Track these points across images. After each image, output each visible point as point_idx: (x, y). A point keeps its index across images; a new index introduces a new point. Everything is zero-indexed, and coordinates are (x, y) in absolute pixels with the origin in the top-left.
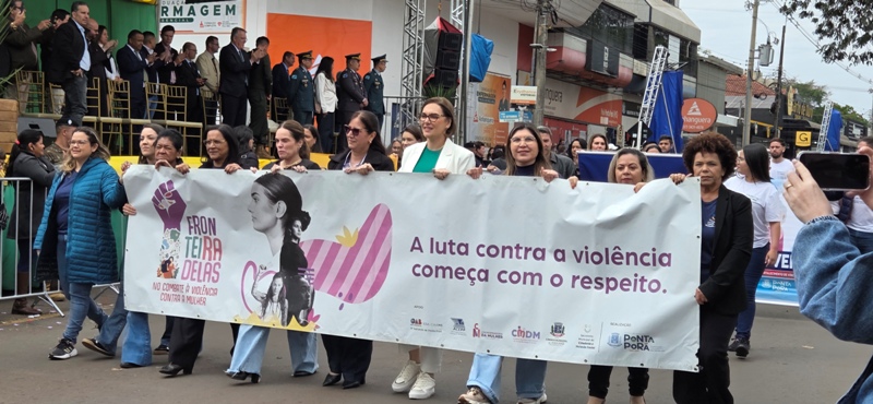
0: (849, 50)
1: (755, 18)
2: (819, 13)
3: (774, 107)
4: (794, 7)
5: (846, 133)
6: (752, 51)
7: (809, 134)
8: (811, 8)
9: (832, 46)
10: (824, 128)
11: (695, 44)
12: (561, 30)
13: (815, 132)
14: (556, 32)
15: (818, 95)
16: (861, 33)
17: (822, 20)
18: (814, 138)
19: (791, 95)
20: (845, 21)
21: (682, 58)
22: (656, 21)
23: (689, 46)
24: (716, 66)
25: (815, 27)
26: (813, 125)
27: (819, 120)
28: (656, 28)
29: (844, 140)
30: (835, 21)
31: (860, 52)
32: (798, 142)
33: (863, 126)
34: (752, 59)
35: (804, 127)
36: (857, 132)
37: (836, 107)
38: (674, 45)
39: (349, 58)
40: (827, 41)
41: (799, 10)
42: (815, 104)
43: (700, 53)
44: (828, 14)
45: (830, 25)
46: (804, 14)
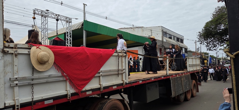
0: (211, 49)
1: (196, 44)
2: (206, 44)
3: (200, 57)
4: (202, 43)
5: (213, 60)
6: (196, 49)
7: (206, 61)
8: (204, 43)
9: (208, 49)
10: (209, 59)
11: (187, 49)
12: (166, 49)
13: (208, 60)
14: (165, 49)
15: (208, 54)
16: (213, 46)
17: (207, 45)
18: (207, 61)
19: (203, 55)
20: (210, 44)
21: (185, 51)
22: (180, 46)
23: (186, 49)
24: (190, 52)
25: (206, 46)
26: (207, 59)
27: (208, 58)
28: (181, 47)
29: (212, 61)
30: (209, 45)
31: (213, 49)
32: (205, 62)
33: (216, 58)
34: (196, 50)
35: (206, 60)
36: (215, 59)
37: (211, 56)
38: (184, 49)
39: (134, 57)
40: (208, 48)
41: (203, 43)
42: (207, 55)
43: (188, 50)
44: (207, 43)
45: (208, 45)
46: (204, 44)
